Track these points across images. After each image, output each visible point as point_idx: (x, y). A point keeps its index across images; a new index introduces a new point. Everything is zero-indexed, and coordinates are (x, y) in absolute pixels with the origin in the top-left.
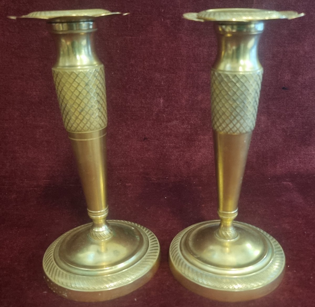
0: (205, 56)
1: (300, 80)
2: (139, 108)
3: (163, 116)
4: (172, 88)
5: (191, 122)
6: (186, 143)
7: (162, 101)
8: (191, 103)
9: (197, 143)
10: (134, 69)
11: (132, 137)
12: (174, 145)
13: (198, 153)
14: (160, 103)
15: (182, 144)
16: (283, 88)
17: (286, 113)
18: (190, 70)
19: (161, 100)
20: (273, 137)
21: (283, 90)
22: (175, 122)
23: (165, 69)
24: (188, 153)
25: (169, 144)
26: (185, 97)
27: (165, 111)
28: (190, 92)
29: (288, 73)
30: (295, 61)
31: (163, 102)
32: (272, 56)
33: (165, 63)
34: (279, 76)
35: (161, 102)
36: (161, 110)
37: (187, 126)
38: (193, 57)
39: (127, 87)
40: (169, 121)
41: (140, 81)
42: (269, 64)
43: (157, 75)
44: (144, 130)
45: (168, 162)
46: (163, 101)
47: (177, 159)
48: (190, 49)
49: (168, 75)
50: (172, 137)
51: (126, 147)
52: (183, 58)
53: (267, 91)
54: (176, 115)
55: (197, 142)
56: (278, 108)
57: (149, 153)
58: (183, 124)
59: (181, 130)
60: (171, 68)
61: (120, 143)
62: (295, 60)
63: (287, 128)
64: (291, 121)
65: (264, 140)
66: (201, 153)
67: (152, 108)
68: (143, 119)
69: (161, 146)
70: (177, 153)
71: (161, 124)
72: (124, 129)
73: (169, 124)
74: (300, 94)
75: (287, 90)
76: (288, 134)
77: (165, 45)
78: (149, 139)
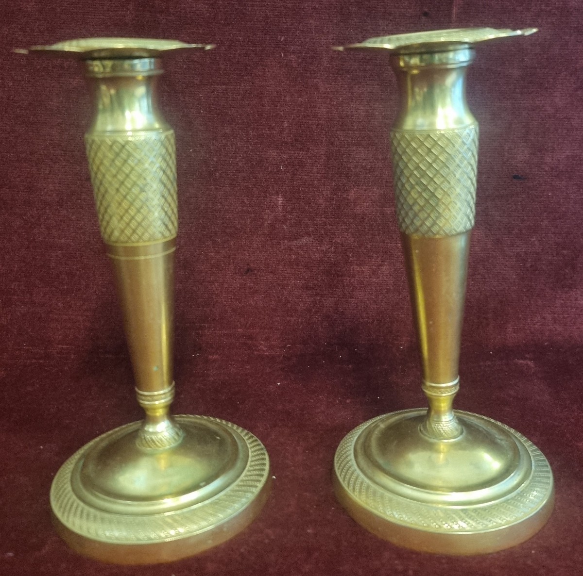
0: (362, 118)
1: (547, 161)
2: (238, 213)
3: (284, 229)
4: (300, 177)
5: (336, 239)
6: (326, 281)
7: (280, 200)
8: (335, 204)
9: (346, 280)
10: (229, 143)
11: (224, 268)
12: (304, 282)
13: (349, 299)
14: (276, 205)
15: (318, 281)
16: (515, 177)
17: (521, 223)
18: (332, 144)
19: (279, 199)
20: (499, 271)
21: (515, 181)
22: (305, 240)
23: (287, 143)
24: (330, 299)
25: (294, 281)
26: (324, 193)
27: (286, 219)
28: (334, 184)
29: (523, 149)
30: (537, 126)
31: (282, 203)
32: (490, 116)
33: (287, 131)
34: (506, 153)
35: (280, 202)
36: (279, 218)
37: (328, 247)
38: (339, 121)
39: (217, 174)
40: (296, 237)
41: (240, 164)
42: (486, 132)
43: (273, 153)
44: (248, 254)
45: (292, 316)
46: (283, 201)
47: (310, 311)
48: (332, 105)
49: (293, 152)
50: (300, 267)
51: (213, 286)
52: (320, 122)
53: (484, 183)
54: (307, 225)
55: (348, 279)
56: (506, 215)
57: (255, 298)
58: (321, 242)
59: (316, 254)
60: (297, 140)
61: (202, 279)
62: (536, 124)
63: (526, 253)
64: (534, 239)
65: (479, 276)
66: (354, 299)
67: (263, 213)
68: (245, 233)
69: (279, 285)
70: (310, 298)
71: (279, 243)
72: (211, 252)
73: (295, 243)
74: (548, 187)
75: (522, 181)
76: (529, 265)
77: (287, 99)
78: (256, 272)
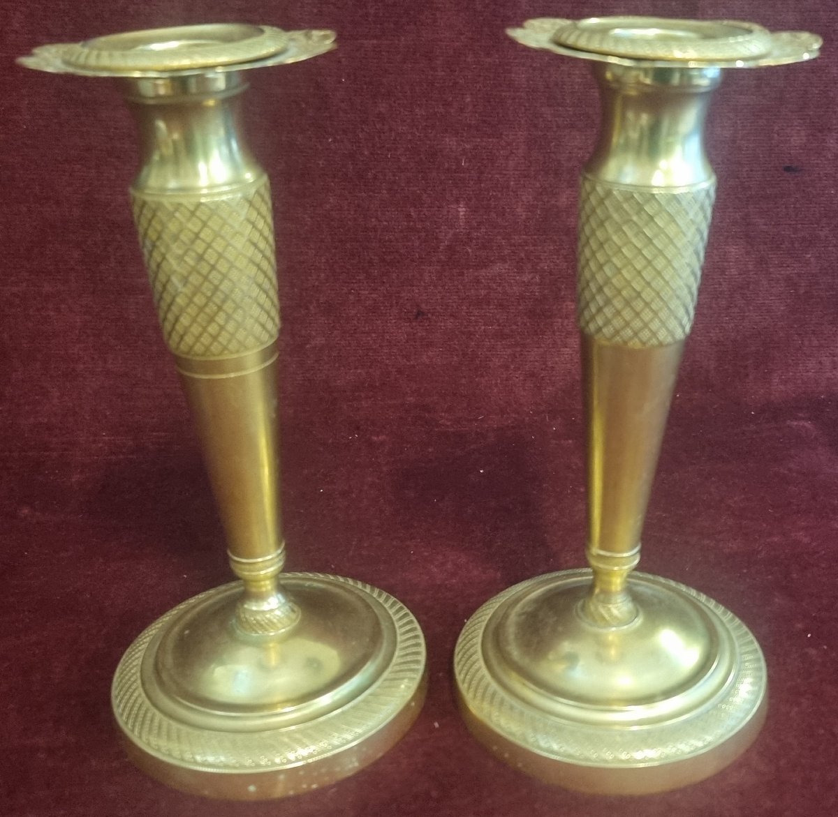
0: (577, 87)
1: (831, 145)
2: (402, 232)
3: (467, 252)
4: (490, 176)
5: (542, 265)
6: (528, 324)
7: (462, 210)
8: (539, 215)
9: (557, 322)
10: (386, 127)
11: (384, 312)
12: (497, 328)
13: (562, 349)
14: (457, 217)
15: (518, 325)
16: (788, 169)
17: (794, 234)
18: (535, 126)
19: (460, 209)
20: (762, 302)
21: (786, 174)
22: (498, 268)
23: (470, 126)
24: (536, 349)
25: (483, 328)
26: (523, 198)
27: (471, 239)
28: (538, 185)
29: (798, 128)
30: (818, 96)
31: (464, 215)
32: (755, 82)
33: (470, 108)
34: (776, 135)
35: (462, 213)
36: (460, 237)
37: (530, 277)
38: (545, 92)
39: (370, 175)
40: (484, 264)
41: (403, 160)
42: (748, 105)
43: (450, 142)
44: (417, 291)
45: (482, 376)
46: (466, 212)
47: (507, 368)
48: (534, 69)
49: (479, 140)
50: (491, 307)
51: (369, 339)
52: (518, 94)
53: (744, 178)
54: (500, 247)
55: (560, 320)
56: (773, 223)
57: (430, 353)
58: (520, 270)
59: (514, 288)
60: (484, 122)
61: (353, 328)
62: (817, 92)
63: (799, 275)
64: (809, 256)
65: (736, 310)
66: (568, 349)
67: (437, 231)
68: (413, 261)
69: (463, 333)
70: (506, 350)
71: (462, 274)
72: (364, 290)
73: (483, 272)
74: (831, 182)
75: (797, 174)
76: (802, 291)
77: (470, 59)
78: (430, 315)
